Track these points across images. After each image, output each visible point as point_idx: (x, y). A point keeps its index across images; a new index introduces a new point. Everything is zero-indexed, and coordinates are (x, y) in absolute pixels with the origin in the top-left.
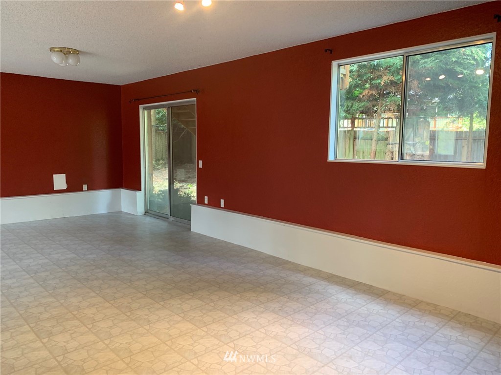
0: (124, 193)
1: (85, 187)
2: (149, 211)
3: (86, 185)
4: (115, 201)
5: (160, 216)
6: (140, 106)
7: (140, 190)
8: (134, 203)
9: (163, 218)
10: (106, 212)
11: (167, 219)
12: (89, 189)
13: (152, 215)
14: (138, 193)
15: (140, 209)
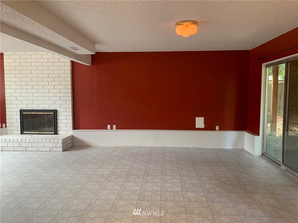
0: (246, 135)
1: (217, 128)
2: (266, 154)
3: (218, 126)
4: (240, 141)
5: (273, 161)
6: (262, 64)
7: (258, 134)
8: (253, 145)
9: (276, 164)
10: (232, 148)
11: (279, 166)
12: (220, 129)
13: (267, 159)
14: (256, 137)
15: (257, 151)
